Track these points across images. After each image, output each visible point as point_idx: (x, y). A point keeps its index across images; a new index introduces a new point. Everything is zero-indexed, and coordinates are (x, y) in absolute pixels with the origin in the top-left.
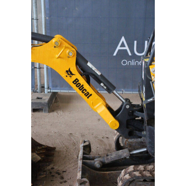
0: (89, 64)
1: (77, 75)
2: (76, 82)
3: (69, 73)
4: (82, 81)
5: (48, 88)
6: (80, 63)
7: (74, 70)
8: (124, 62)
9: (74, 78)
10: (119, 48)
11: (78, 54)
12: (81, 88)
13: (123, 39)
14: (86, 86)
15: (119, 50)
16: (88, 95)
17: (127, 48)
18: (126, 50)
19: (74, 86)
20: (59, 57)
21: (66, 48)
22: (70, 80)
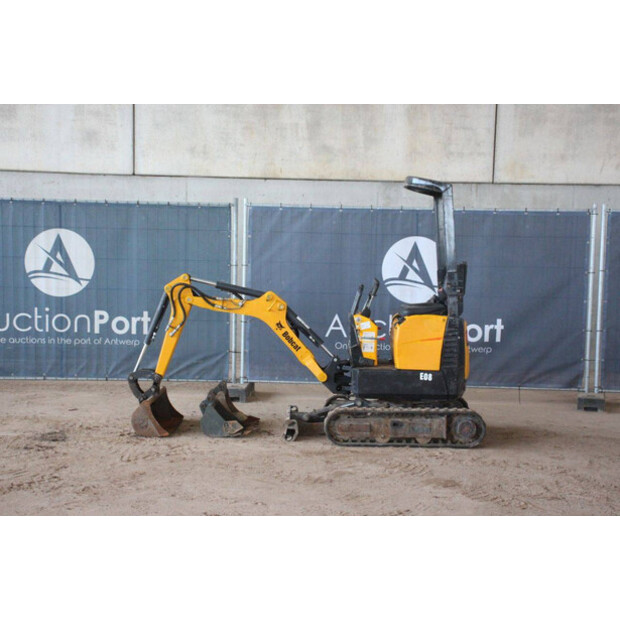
0: (298, 318)
1: (287, 328)
2: (285, 334)
3: (279, 325)
4: (292, 334)
5: (245, 378)
6: (290, 318)
7: (284, 323)
8: (339, 345)
9: (284, 330)
10: (331, 328)
11: (288, 309)
12: (291, 340)
13: (337, 318)
14: (295, 339)
15: (332, 331)
16: (297, 348)
17: (341, 328)
18: (340, 331)
19: (283, 339)
20: (270, 310)
21: (277, 301)
22: (279, 333)
